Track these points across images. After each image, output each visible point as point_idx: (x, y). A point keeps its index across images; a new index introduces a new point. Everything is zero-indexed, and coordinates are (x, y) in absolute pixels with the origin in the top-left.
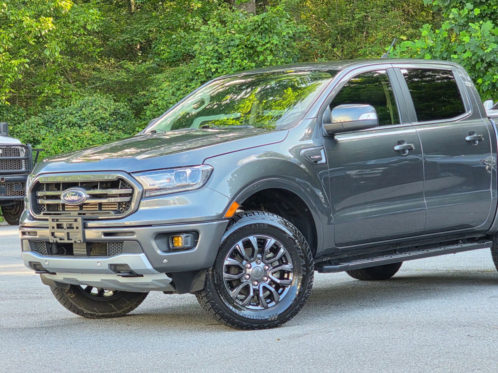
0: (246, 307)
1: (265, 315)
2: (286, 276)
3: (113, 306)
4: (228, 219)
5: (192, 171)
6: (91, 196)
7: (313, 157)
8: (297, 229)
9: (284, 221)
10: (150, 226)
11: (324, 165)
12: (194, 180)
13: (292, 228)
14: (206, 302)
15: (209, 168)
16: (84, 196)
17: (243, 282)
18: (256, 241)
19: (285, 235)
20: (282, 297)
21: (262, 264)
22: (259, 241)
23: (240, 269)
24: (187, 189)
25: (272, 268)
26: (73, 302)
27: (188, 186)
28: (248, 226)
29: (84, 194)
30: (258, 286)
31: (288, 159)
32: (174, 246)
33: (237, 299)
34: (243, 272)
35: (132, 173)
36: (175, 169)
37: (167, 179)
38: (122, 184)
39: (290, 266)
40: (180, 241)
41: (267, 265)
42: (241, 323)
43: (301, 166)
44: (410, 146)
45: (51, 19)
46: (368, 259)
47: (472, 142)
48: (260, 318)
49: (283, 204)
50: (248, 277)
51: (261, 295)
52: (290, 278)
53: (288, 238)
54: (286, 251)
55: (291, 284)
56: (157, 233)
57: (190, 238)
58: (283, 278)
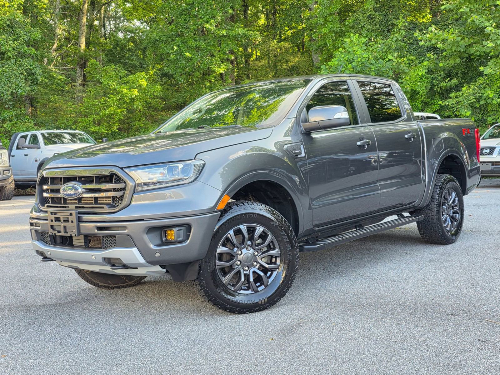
0: (238, 292)
1: (256, 299)
2: (273, 260)
3: (124, 278)
4: (219, 211)
5: (184, 165)
6: (86, 190)
7: (294, 151)
8: (283, 217)
9: (272, 210)
10: (143, 220)
11: (304, 158)
12: (186, 174)
13: (278, 216)
14: (199, 289)
15: (201, 162)
16: (80, 190)
17: (234, 269)
18: (246, 229)
19: (272, 223)
20: (271, 280)
21: (251, 251)
22: (249, 229)
23: (231, 256)
24: (179, 183)
25: (261, 253)
26: (89, 277)
27: (180, 180)
28: (238, 215)
29: (80, 188)
30: (248, 271)
31: (272, 153)
32: (167, 240)
33: (229, 285)
34: (234, 259)
35: (125, 168)
36: (167, 164)
37: (161, 173)
38: (116, 179)
39: (278, 251)
40: (172, 235)
41: (256, 251)
42: (233, 308)
43: (284, 159)
44: (368, 142)
45: (137, 90)
46: (339, 237)
47: (409, 139)
48: (251, 302)
49: (269, 193)
50: (239, 263)
51: (252, 279)
52: (277, 263)
53: (276, 225)
54: (274, 237)
55: (278, 268)
56: (149, 227)
57: (182, 231)
58: (271, 263)
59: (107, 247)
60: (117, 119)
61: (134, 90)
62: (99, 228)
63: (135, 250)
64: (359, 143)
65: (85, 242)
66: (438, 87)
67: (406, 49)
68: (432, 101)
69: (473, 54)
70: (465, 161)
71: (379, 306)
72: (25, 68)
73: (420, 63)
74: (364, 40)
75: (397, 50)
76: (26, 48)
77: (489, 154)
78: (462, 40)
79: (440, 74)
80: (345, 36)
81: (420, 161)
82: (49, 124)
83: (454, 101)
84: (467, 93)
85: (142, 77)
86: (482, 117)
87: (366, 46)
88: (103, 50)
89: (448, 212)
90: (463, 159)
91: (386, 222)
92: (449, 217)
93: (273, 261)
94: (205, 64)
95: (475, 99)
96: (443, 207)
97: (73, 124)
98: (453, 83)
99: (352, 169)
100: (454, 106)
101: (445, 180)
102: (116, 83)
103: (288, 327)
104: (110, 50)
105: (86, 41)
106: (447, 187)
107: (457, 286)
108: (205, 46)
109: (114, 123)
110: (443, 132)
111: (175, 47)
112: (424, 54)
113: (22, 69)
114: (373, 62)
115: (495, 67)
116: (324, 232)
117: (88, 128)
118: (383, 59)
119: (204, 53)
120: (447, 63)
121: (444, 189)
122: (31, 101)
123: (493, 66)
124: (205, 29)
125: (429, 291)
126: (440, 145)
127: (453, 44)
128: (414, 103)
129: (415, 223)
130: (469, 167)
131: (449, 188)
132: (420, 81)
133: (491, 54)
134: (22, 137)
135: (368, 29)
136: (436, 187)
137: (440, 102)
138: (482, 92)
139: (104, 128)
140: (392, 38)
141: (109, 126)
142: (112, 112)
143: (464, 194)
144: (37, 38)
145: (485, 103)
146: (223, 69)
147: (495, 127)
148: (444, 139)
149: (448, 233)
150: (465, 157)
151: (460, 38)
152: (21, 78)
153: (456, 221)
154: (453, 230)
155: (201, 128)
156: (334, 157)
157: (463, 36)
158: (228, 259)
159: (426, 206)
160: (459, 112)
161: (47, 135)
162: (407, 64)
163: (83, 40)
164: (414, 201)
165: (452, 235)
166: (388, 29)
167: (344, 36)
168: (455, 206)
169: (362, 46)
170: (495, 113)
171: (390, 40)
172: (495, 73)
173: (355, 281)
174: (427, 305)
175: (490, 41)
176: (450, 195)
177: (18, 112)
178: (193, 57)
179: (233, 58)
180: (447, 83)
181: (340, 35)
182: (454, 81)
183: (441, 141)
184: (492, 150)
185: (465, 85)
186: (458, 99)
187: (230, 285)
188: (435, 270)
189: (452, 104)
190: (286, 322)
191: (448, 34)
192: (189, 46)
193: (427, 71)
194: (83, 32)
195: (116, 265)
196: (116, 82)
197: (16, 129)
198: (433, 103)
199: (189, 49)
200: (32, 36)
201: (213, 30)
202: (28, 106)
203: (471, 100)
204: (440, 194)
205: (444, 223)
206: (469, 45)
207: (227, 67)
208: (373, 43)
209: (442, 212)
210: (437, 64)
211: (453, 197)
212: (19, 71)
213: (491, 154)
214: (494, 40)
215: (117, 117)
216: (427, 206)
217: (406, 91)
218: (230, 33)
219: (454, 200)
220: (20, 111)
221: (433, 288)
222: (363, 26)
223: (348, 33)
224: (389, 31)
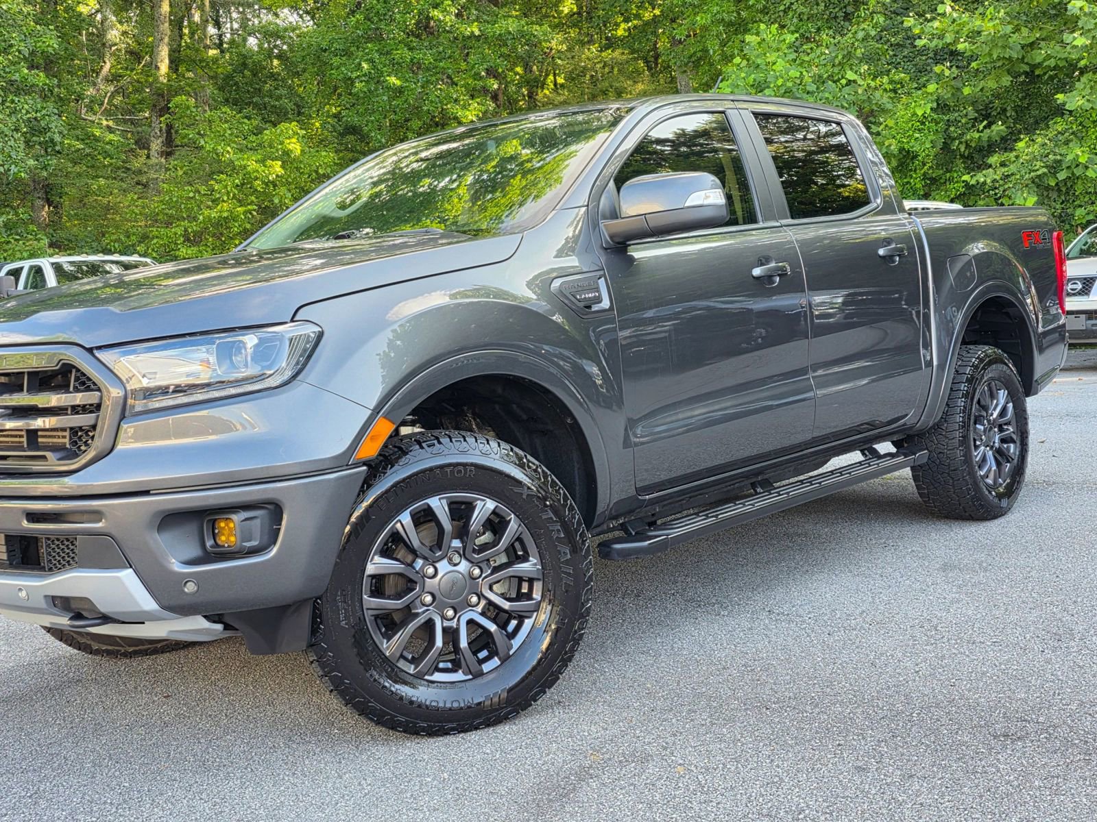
0: (426, 677)
1: (475, 695)
4: (364, 463)
5: (260, 339)
6: (8, 411)
7: (581, 296)
8: (549, 473)
9: (517, 454)
10: (146, 493)
11: (608, 313)
12: (268, 363)
13: (535, 471)
14: (319, 674)
15: (311, 330)
17: (417, 615)
18: (447, 509)
19: (519, 489)
20: (516, 643)
21: (464, 566)
22: (454, 506)
23: (408, 583)
25: (489, 572)
28: (423, 471)
30: (456, 620)
31: (523, 303)
32: (217, 545)
33: (402, 661)
34: (414, 589)
35: (99, 348)
36: (216, 336)
37: (200, 360)
38: (77, 379)
39: (535, 564)
40: (230, 532)
41: (477, 565)
42: (412, 722)
43: (554, 318)
44: (783, 269)
45: (280, 163)
46: (707, 517)
47: (888, 258)
48: (462, 705)
49: (514, 406)
50: (428, 599)
51: (464, 643)
52: (534, 596)
53: (528, 495)
54: (523, 528)
55: (537, 610)
56: (163, 512)
57: (258, 522)
58: (520, 597)
59: (59, 566)
60: (236, 229)
61: (274, 163)
62: (33, 517)
63: (127, 575)
64: (757, 272)
65: (9, 551)
66: (961, 143)
67: (888, 57)
68: (948, 175)
69: (1039, 63)
70: (1031, 311)
71: (808, 708)
72: (24, 118)
73: (918, 89)
74: (790, 38)
75: (867, 59)
76: (26, 71)
77: (1080, 294)
78: (1013, 33)
79: (965, 112)
80: (749, 30)
81: (918, 313)
82: (87, 242)
83: (998, 173)
84: (1027, 155)
85: (291, 132)
86: (1063, 208)
87: (796, 52)
88: (214, 78)
89: (989, 439)
90: (1023, 305)
91: (832, 472)
92: (991, 453)
93: (525, 590)
94: (432, 102)
95: (1046, 167)
96: (975, 429)
97: (140, 242)
98: (994, 133)
99: (761, 333)
100: (997, 185)
101: (981, 360)
102: (232, 148)
103: (555, 781)
104: (229, 77)
105: (170, 55)
106: (986, 378)
107: (1018, 644)
108: (432, 60)
109: (231, 238)
110: (974, 240)
111: (365, 66)
112: (929, 68)
113: (18, 120)
114: (812, 88)
115: (1090, 94)
116: (670, 503)
117: (173, 250)
118: (834, 82)
119: (431, 75)
120: (980, 87)
121: (980, 382)
122: (47, 193)
123: (1088, 91)
124: (432, 23)
125: (943, 657)
126: (968, 274)
127: (993, 41)
128: (905, 180)
129: (909, 468)
130: (1040, 325)
131: (992, 379)
132: (919, 130)
133: (1082, 63)
134: (10, 273)
135: (800, 15)
136: (959, 378)
137: (966, 177)
138: (1062, 152)
139: (208, 249)
140: (856, 32)
141: (221, 245)
142: (225, 214)
143: (1028, 394)
144: (50, 50)
145: (1070, 178)
146: (473, 113)
147: (1092, 230)
148: (976, 257)
149: (990, 492)
150: (1029, 301)
151: (1009, 28)
152: (15, 140)
153: (1008, 462)
154: (1001, 485)
155: (343, 237)
156: (716, 303)
157: (1016, 22)
158: (399, 589)
159: (933, 427)
160: (1010, 198)
161: (68, 268)
162: (891, 90)
163: (164, 53)
164: (904, 413)
165: (1000, 496)
166: (845, 13)
167: (747, 31)
168: (1006, 424)
169: (786, 51)
170: (1093, 199)
171: (851, 36)
172: (1092, 108)
173: (751, 629)
174: (937, 706)
175: (1079, 32)
176: (993, 396)
177: (10, 217)
178: (406, 87)
179: (496, 86)
180: (982, 131)
181: (736, 30)
182: (998, 129)
183: (969, 263)
184: (1088, 283)
185: (1022, 136)
186: (1006, 169)
187: (406, 659)
188: (957, 595)
189: (994, 181)
190: (553, 764)
191: (983, 20)
192: (395, 61)
193: (935, 105)
194: (163, 36)
195: (85, 614)
196: (233, 145)
197: (5, 255)
198: (951, 180)
199: (396, 67)
200: (38, 45)
201: (449, 24)
202: (39, 203)
203: (1038, 170)
204: (969, 395)
205: (980, 467)
206: (1032, 44)
207: (483, 108)
208: (812, 45)
209: (975, 440)
210: (958, 89)
211: (1002, 401)
212: (10, 125)
213: (1086, 294)
214: (1089, 30)
215: (236, 224)
216: (937, 426)
217: (887, 152)
218: (489, 29)
219: (1004, 410)
220: (17, 214)
221: (954, 651)
222: (789, 8)
223: (755, 24)
224: (847, 17)
